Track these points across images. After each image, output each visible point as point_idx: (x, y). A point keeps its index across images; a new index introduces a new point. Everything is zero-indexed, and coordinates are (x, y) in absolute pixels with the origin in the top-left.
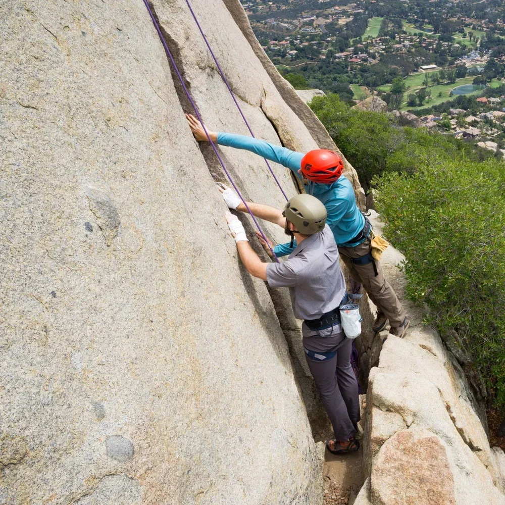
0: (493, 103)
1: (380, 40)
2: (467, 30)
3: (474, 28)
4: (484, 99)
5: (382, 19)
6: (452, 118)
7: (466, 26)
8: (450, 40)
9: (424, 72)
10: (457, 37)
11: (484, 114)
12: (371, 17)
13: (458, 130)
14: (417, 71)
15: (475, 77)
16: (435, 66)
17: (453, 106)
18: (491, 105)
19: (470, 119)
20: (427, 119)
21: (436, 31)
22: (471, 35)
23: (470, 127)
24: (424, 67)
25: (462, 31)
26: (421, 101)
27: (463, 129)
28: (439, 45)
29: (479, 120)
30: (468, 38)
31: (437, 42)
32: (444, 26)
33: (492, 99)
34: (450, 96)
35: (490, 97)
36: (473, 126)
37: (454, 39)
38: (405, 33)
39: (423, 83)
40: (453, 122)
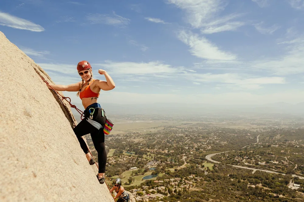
0: (161, 183)
1: (114, 158)
2: (148, 154)
3: (151, 153)
4: (157, 181)
5: (115, 149)
6: (144, 190)
7: (148, 152)
8: (142, 157)
9: (131, 170)
10: (144, 156)
11: (157, 188)
12: (110, 149)
13: (146, 196)
14: (128, 170)
15: (152, 172)
16: (136, 168)
17: (143, 185)
18: (160, 184)
19: (151, 190)
20: (133, 191)
21: (136, 154)
22: (150, 155)
23: (151, 194)
24: (131, 168)
25: (146, 154)
26: (130, 183)
27: (149, 195)
28: (137, 159)
29: (155, 191)
30: (149, 157)
31: (136, 158)
32: (139, 152)
33: (160, 181)
34: (142, 180)
35: (159, 180)
36: (152, 193)
37: (143, 157)
38: (124, 155)
39: (131, 175)
40: (144, 192)
